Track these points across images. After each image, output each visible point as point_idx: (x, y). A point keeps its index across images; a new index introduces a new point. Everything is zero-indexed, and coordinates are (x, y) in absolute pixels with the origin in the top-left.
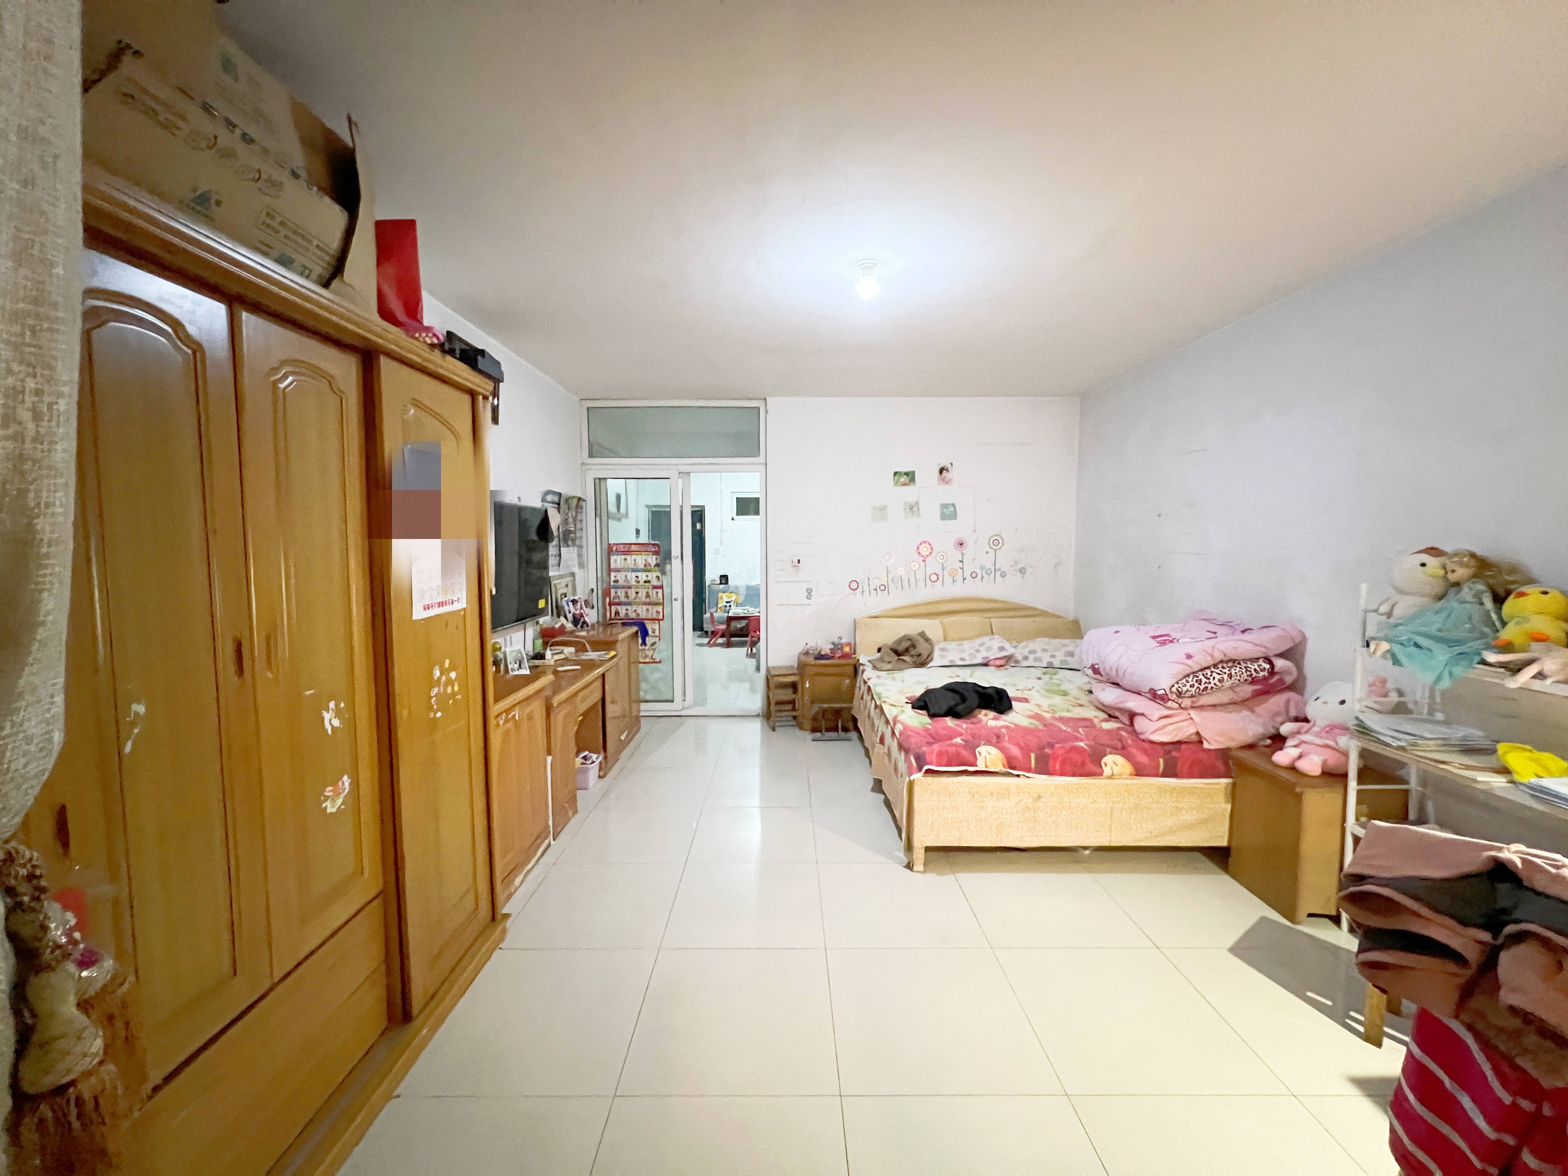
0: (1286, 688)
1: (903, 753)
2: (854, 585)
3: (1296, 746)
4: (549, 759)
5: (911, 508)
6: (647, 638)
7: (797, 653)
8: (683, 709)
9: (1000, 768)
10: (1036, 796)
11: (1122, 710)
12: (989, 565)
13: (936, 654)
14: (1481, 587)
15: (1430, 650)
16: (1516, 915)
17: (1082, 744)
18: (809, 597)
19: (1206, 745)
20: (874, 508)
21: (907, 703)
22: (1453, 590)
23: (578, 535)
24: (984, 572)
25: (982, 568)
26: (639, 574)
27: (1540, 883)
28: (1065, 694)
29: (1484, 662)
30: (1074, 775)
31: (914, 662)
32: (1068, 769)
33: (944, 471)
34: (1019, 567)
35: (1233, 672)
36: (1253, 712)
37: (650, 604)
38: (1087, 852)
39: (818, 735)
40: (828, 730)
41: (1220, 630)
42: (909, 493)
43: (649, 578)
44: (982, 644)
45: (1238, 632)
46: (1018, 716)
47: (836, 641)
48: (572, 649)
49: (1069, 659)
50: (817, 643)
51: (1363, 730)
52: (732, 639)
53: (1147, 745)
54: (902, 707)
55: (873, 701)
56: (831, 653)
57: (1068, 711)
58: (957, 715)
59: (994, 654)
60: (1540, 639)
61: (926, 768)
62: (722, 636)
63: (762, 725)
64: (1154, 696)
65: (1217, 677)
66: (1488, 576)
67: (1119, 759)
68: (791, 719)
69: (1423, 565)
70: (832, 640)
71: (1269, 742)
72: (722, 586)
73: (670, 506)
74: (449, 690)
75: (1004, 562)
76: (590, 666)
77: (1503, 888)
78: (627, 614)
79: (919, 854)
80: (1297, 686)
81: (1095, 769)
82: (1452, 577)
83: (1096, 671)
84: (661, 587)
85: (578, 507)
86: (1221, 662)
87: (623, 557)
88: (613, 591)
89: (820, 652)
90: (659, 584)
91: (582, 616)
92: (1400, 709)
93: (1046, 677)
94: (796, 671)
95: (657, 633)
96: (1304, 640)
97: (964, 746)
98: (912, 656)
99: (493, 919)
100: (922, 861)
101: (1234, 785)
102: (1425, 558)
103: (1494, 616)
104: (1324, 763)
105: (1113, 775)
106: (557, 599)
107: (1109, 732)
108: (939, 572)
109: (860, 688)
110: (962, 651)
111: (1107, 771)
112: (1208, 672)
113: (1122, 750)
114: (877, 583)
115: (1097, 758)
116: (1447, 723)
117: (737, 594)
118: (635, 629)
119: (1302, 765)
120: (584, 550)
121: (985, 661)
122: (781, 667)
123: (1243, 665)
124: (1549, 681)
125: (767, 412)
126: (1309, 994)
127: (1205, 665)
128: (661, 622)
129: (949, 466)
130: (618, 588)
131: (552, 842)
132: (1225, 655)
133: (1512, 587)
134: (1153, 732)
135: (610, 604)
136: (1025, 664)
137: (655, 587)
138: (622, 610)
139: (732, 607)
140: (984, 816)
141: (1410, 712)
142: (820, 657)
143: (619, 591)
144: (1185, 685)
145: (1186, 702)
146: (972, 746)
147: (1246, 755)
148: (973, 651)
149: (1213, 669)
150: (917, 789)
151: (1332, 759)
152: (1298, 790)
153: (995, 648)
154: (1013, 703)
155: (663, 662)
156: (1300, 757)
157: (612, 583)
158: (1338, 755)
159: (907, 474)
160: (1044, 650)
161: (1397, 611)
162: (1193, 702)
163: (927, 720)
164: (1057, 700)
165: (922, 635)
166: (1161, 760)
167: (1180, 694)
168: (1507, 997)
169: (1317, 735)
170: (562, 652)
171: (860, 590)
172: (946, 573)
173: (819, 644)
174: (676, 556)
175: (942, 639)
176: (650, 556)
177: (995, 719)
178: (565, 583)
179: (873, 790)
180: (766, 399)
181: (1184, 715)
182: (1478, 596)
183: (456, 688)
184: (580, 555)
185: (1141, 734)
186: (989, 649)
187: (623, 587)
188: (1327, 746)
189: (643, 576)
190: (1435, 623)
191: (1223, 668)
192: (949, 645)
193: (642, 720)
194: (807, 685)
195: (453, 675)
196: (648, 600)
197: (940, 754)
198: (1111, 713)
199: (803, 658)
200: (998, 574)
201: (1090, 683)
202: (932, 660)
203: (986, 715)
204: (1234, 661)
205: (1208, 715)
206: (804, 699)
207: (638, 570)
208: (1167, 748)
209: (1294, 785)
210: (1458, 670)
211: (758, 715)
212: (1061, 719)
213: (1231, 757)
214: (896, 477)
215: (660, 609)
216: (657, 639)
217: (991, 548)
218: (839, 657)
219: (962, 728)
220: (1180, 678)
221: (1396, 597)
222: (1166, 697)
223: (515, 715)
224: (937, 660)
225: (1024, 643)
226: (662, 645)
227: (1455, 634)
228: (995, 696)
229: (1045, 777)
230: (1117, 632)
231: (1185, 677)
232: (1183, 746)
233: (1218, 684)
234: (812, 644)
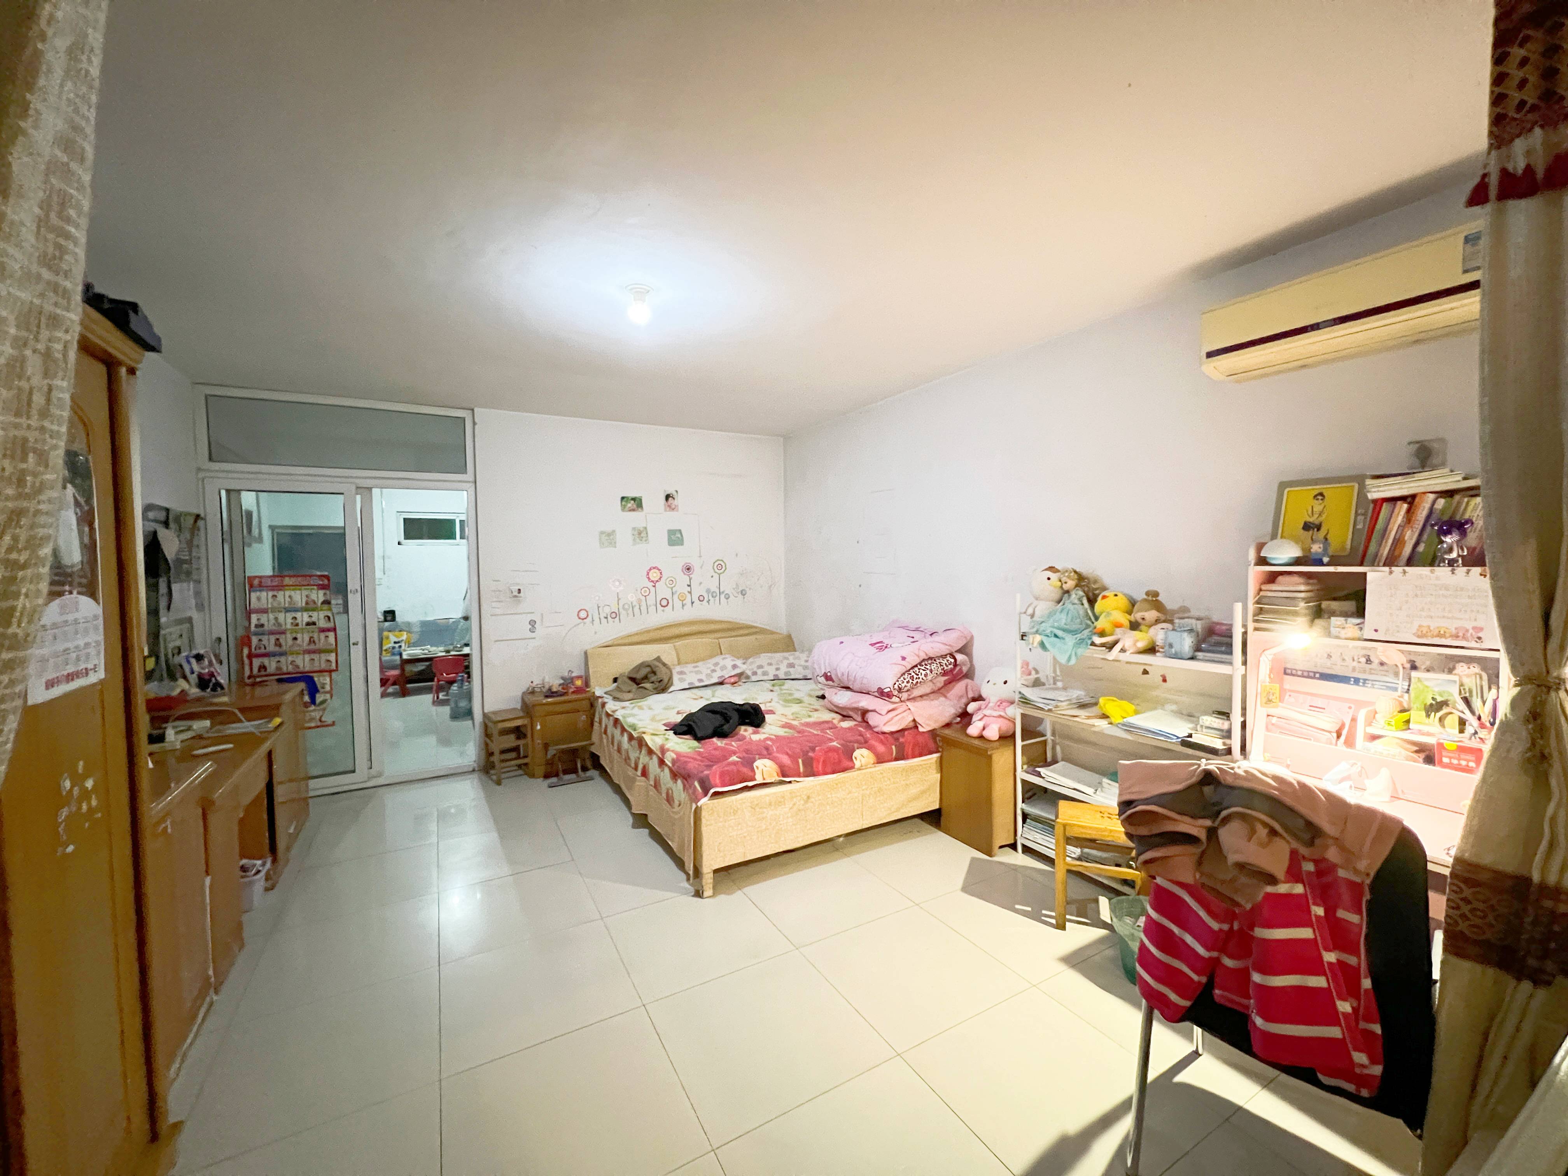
0: (963, 676)
1: (679, 782)
2: (583, 614)
3: (980, 720)
4: (208, 881)
5: (640, 534)
6: (317, 695)
7: (520, 694)
8: (370, 778)
9: (775, 778)
10: (805, 798)
11: (856, 710)
12: (714, 588)
13: (676, 678)
14: (1081, 593)
15: (1063, 639)
16: (1225, 804)
17: (835, 744)
18: (532, 630)
19: (921, 729)
20: (602, 533)
21: (666, 730)
22: (1066, 595)
23: (194, 566)
24: (710, 595)
25: (708, 591)
26: (298, 615)
27: (1229, 780)
28: (800, 701)
29: (1093, 644)
30: (833, 772)
31: (655, 689)
32: (829, 769)
33: (670, 499)
34: (741, 589)
35: (933, 667)
36: (945, 697)
37: (314, 652)
38: (841, 839)
39: (554, 780)
40: (566, 772)
41: (917, 636)
42: (636, 518)
43: (314, 619)
44: (716, 664)
45: (928, 635)
46: (772, 728)
47: (566, 674)
48: (207, 723)
49: (791, 670)
50: (543, 680)
51: (1025, 701)
52: (409, 686)
53: (882, 737)
54: (664, 735)
55: (626, 735)
56: (563, 689)
57: (810, 716)
58: (723, 735)
59: (728, 673)
60: (1118, 625)
61: (712, 791)
62: (394, 684)
63: (480, 779)
64: (883, 694)
65: (924, 673)
66: (1084, 586)
67: (864, 752)
68: (516, 768)
69: (1049, 579)
70: (561, 675)
71: (959, 719)
72: (387, 624)
73: (344, 528)
74: (85, 807)
75: (726, 587)
76: (247, 743)
77: (1207, 790)
78: (279, 668)
79: (708, 878)
80: (969, 675)
81: (850, 764)
82: (1065, 587)
83: (828, 678)
84: (334, 630)
85: (194, 529)
86: (924, 660)
87: (270, 594)
88: (254, 640)
89: (550, 689)
90: (331, 625)
91: (212, 675)
92: (1037, 683)
93: (776, 688)
94: (521, 714)
95: (328, 688)
96: (972, 637)
97: (742, 763)
98: (652, 683)
99: (154, 1137)
100: (711, 886)
101: (941, 758)
102: (1049, 574)
103: (1089, 612)
104: (1000, 730)
105: (862, 766)
106: (166, 655)
107: (850, 729)
108: (669, 597)
109: (600, 722)
110: (700, 672)
111: (857, 764)
112: (916, 669)
113: (865, 744)
114: (607, 610)
115: (849, 754)
116: (1065, 689)
117: (409, 632)
118: (302, 685)
119: (986, 734)
120: (204, 586)
121: (721, 680)
122: (504, 711)
123: (938, 661)
124: (1128, 653)
125: (474, 424)
126: (1018, 907)
127: (914, 664)
128: (334, 674)
129: (674, 493)
130: (263, 634)
131: (215, 998)
132: (926, 655)
133: (1097, 592)
134: (885, 725)
135: (250, 656)
136: (754, 678)
137: (323, 630)
138: (272, 665)
139: (403, 647)
140: (764, 827)
141: (1044, 684)
142: (550, 694)
143: (265, 638)
144: (903, 682)
145: (905, 696)
146: (749, 763)
147: (947, 732)
148: (709, 672)
149: (919, 667)
150: (704, 814)
151: (1005, 726)
152: (989, 753)
153: (729, 667)
154: (766, 716)
155: (336, 723)
156: (984, 729)
157: (253, 628)
158: (1007, 722)
159: (634, 499)
160: (770, 664)
161: (1037, 613)
162: (909, 695)
163: (695, 743)
164: (796, 708)
165: (658, 659)
166: (894, 747)
167: (900, 690)
168: (1232, 858)
169: (993, 709)
170: (189, 729)
171: (589, 619)
172: (676, 597)
173: (547, 680)
174: (353, 589)
175: (676, 663)
176: (315, 592)
177: (755, 733)
178: (179, 632)
179: (635, 826)
180: (473, 410)
181: (903, 707)
182: (1080, 600)
183: (94, 803)
184: (197, 594)
185: (875, 727)
186: (724, 668)
187: (272, 633)
188: (1000, 716)
189: (304, 617)
190: (1062, 619)
191: (926, 665)
192: (688, 668)
193: (310, 801)
194: (539, 727)
195: (89, 784)
196: (312, 647)
197: (722, 775)
198: (845, 713)
199: (530, 699)
200: (722, 596)
201: (822, 689)
202: (672, 684)
203: (746, 730)
204: (931, 658)
205: (920, 704)
206: (534, 745)
207: (296, 610)
208: (896, 735)
209: (986, 750)
210: (1080, 651)
211: (474, 770)
212: (807, 724)
213: (938, 735)
214: (624, 503)
215: (332, 657)
216: (328, 696)
217: (715, 572)
218: (573, 692)
219: (732, 746)
220: (899, 676)
221: (1035, 602)
222: (890, 693)
223: (166, 828)
224: (677, 684)
225: (751, 660)
226: (335, 703)
227: (1074, 627)
228: (752, 711)
229: (812, 778)
230: (842, 643)
231: (902, 675)
232: (906, 733)
233: (924, 678)
234: (537, 681)
